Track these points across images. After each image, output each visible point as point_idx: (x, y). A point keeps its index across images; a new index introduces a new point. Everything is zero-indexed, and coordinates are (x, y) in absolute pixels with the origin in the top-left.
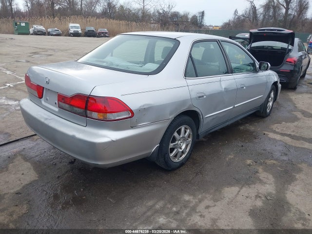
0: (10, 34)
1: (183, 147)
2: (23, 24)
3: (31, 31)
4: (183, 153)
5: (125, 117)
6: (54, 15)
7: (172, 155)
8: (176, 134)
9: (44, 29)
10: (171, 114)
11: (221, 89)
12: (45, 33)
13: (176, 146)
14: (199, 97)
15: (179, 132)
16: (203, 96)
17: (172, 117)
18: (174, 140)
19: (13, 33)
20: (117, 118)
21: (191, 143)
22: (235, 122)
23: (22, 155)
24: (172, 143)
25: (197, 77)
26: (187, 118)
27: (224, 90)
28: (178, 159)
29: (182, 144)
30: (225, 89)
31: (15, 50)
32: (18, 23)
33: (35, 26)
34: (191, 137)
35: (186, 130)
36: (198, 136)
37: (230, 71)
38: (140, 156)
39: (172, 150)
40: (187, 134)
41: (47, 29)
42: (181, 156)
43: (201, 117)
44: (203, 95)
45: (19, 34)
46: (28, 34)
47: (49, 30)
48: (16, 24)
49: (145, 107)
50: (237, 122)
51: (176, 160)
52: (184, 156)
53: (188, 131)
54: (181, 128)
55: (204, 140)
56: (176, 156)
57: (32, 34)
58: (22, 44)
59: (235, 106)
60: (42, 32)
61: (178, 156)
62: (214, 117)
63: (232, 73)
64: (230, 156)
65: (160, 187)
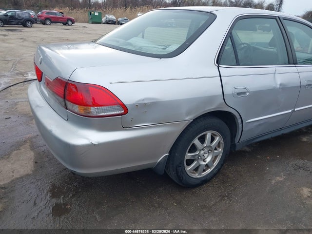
0: (86, 23)
1: (208, 160)
2: (97, 14)
3: (103, 20)
4: (207, 166)
5: (115, 113)
6: (126, 6)
7: (189, 168)
8: (196, 142)
9: (115, 18)
10: (188, 114)
11: (274, 86)
12: (115, 22)
13: (196, 157)
14: (238, 94)
15: (202, 140)
16: (245, 93)
17: (189, 118)
18: (194, 149)
19: (88, 22)
20: (103, 114)
21: (221, 154)
22: (298, 130)
23: (31, 142)
24: (190, 152)
25: (237, 65)
26: (216, 121)
27: (279, 86)
28: (200, 174)
29: (206, 155)
30: (281, 85)
31: (82, 36)
32: (93, 13)
33: (107, 16)
34: (222, 146)
35: (215, 137)
36: (233, 145)
37: (292, 60)
38: (138, 166)
39: (190, 162)
40: (214, 142)
41: (117, 18)
42: (204, 171)
43: (240, 121)
44: (245, 90)
45: (93, 23)
46: (100, 23)
47: (119, 19)
48: (91, 13)
49: (145, 102)
50: (300, 130)
51: (196, 176)
52: (209, 171)
53: (217, 139)
54: (206, 134)
55: (248, 149)
56: (196, 169)
57: (104, 23)
58: (90, 32)
59: (296, 110)
60: (113, 21)
61: (200, 170)
62: (262, 122)
63: (294, 64)
64: (278, 178)
65: (167, 209)
